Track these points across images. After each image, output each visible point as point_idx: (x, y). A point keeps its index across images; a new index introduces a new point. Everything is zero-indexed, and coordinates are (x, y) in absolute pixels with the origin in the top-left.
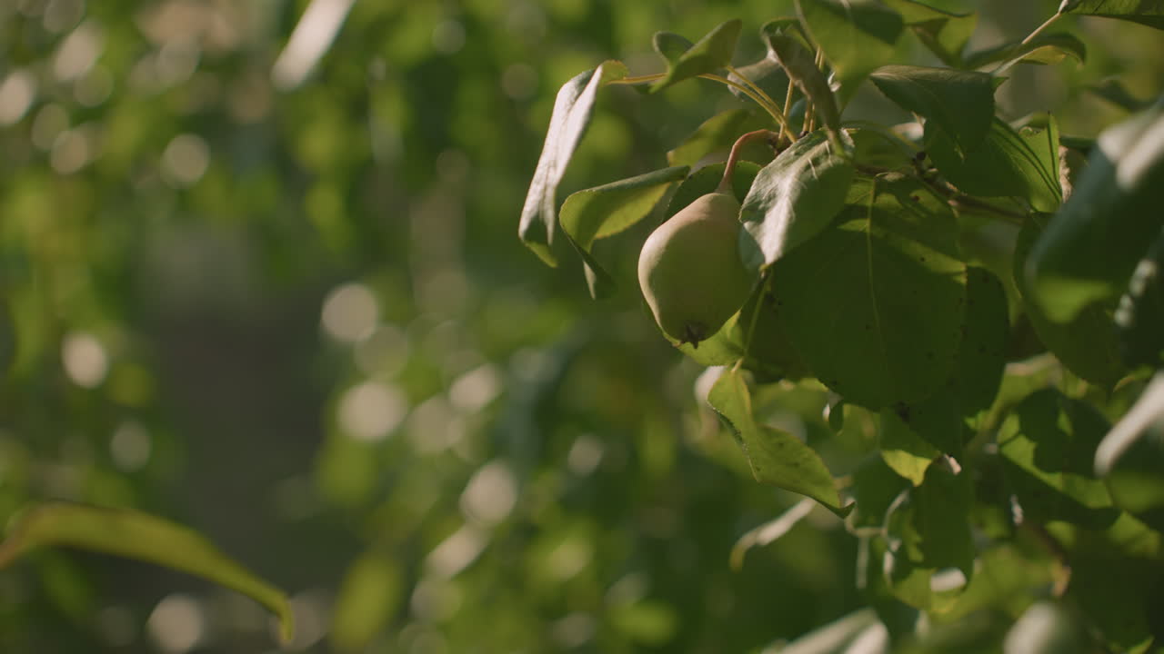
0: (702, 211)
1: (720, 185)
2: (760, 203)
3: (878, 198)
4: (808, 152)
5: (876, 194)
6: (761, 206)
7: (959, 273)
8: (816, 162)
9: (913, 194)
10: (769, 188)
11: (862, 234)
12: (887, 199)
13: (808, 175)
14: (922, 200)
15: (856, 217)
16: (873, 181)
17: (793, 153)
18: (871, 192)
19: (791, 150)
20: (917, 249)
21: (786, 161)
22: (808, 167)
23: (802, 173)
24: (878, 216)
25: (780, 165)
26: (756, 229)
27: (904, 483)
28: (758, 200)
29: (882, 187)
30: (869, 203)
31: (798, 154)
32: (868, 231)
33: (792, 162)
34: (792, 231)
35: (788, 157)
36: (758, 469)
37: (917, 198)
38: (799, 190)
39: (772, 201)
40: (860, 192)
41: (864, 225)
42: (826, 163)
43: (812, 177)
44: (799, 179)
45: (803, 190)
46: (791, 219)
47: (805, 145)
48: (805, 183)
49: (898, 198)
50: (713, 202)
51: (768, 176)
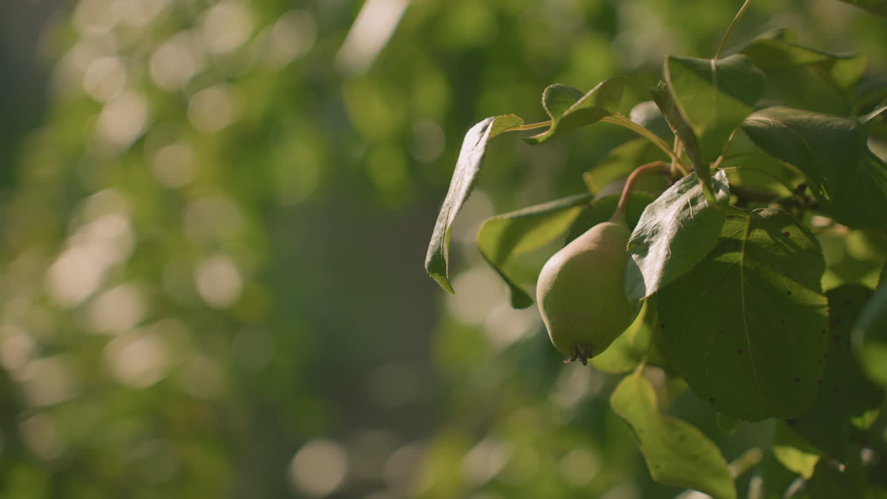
0: (594, 241)
1: (615, 215)
2: (645, 237)
3: (752, 233)
4: (690, 190)
5: (751, 229)
6: (645, 240)
7: (822, 307)
8: (694, 201)
9: (784, 230)
10: (655, 223)
11: (736, 266)
12: (760, 234)
13: (686, 213)
14: (792, 235)
15: (732, 251)
16: (748, 217)
17: (676, 190)
18: (746, 228)
19: (675, 188)
20: (784, 282)
21: (669, 199)
22: (686, 207)
23: (681, 212)
24: (751, 249)
25: (664, 202)
26: (640, 261)
27: (796, 476)
28: (643, 234)
29: (756, 223)
30: (743, 237)
31: (681, 192)
32: (741, 263)
33: (675, 199)
34: (669, 267)
35: (672, 195)
36: (657, 467)
37: (787, 234)
38: (676, 229)
39: (655, 236)
40: (736, 227)
41: (738, 257)
42: (702, 204)
43: (689, 216)
44: (677, 218)
45: (680, 228)
46: (668, 255)
47: (688, 184)
48: (682, 222)
49: (770, 233)
50: (605, 232)
51: (653, 212)
